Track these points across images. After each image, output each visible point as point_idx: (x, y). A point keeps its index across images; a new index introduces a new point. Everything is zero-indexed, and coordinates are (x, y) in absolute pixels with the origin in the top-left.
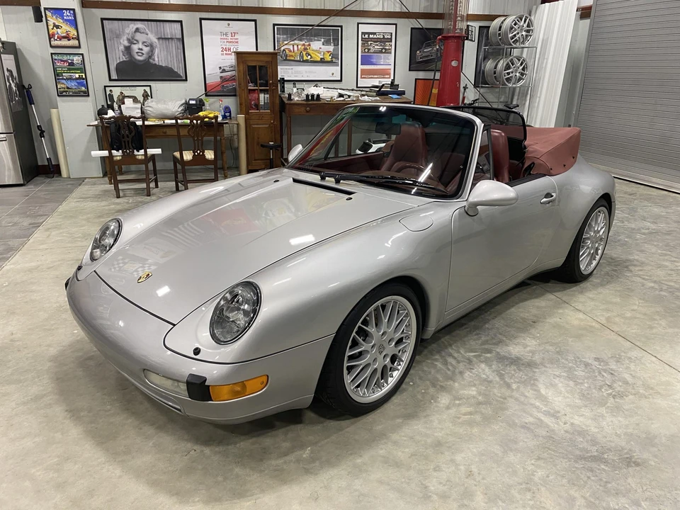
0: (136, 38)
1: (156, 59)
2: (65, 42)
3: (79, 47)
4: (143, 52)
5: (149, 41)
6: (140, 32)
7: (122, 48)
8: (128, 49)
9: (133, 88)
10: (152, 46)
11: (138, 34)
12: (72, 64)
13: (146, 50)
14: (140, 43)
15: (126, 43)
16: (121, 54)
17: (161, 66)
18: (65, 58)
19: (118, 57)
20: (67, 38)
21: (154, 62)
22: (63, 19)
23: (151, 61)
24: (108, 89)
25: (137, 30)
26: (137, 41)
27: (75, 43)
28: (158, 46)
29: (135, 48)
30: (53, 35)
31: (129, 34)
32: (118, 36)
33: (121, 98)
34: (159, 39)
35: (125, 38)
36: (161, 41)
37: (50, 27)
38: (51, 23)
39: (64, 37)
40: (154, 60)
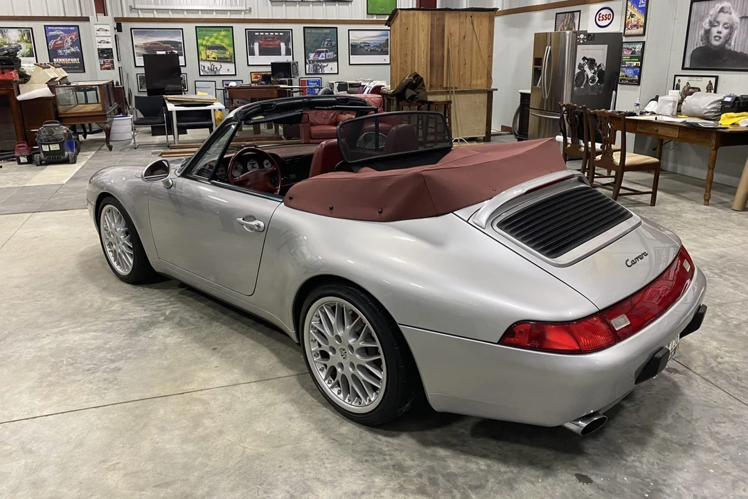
0: (718, 19)
1: (733, 44)
2: (635, 31)
3: (644, 34)
4: (721, 35)
5: (731, 23)
6: (724, 13)
7: (702, 32)
8: (708, 32)
9: (699, 79)
10: (731, 28)
11: (722, 14)
12: (634, 53)
13: (725, 32)
14: (721, 26)
15: (707, 26)
16: (700, 38)
17: (736, 53)
18: (631, 47)
19: (696, 42)
20: (636, 26)
21: (729, 48)
22: (638, 7)
23: (727, 46)
24: (677, 78)
25: (722, 10)
26: (718, 23)
27: (641, 30)
28: (739, 27)
29: (714, 31)
30: (628, 24)
31: (711, 15)
32: (702, 19)
33: (686, 89)
34: (741, 18)
35: (707, 20)
36: (743, 20)
37: (628, 17)
38: (629, 13)
39: (635, 26)
40: (730, 45)
